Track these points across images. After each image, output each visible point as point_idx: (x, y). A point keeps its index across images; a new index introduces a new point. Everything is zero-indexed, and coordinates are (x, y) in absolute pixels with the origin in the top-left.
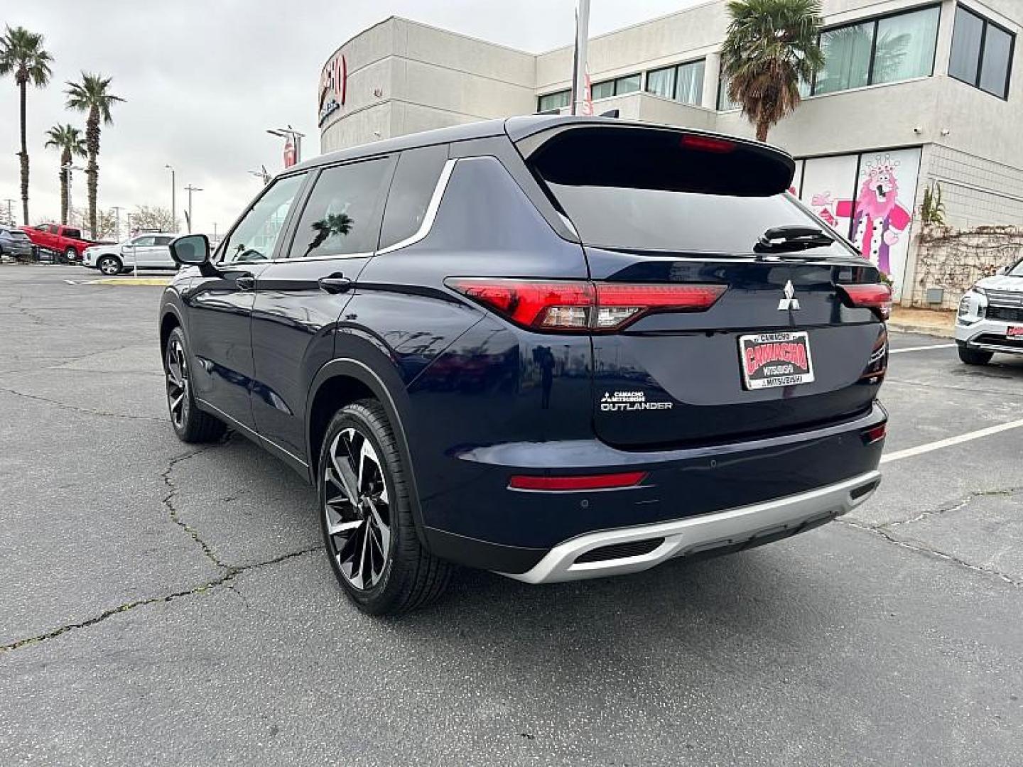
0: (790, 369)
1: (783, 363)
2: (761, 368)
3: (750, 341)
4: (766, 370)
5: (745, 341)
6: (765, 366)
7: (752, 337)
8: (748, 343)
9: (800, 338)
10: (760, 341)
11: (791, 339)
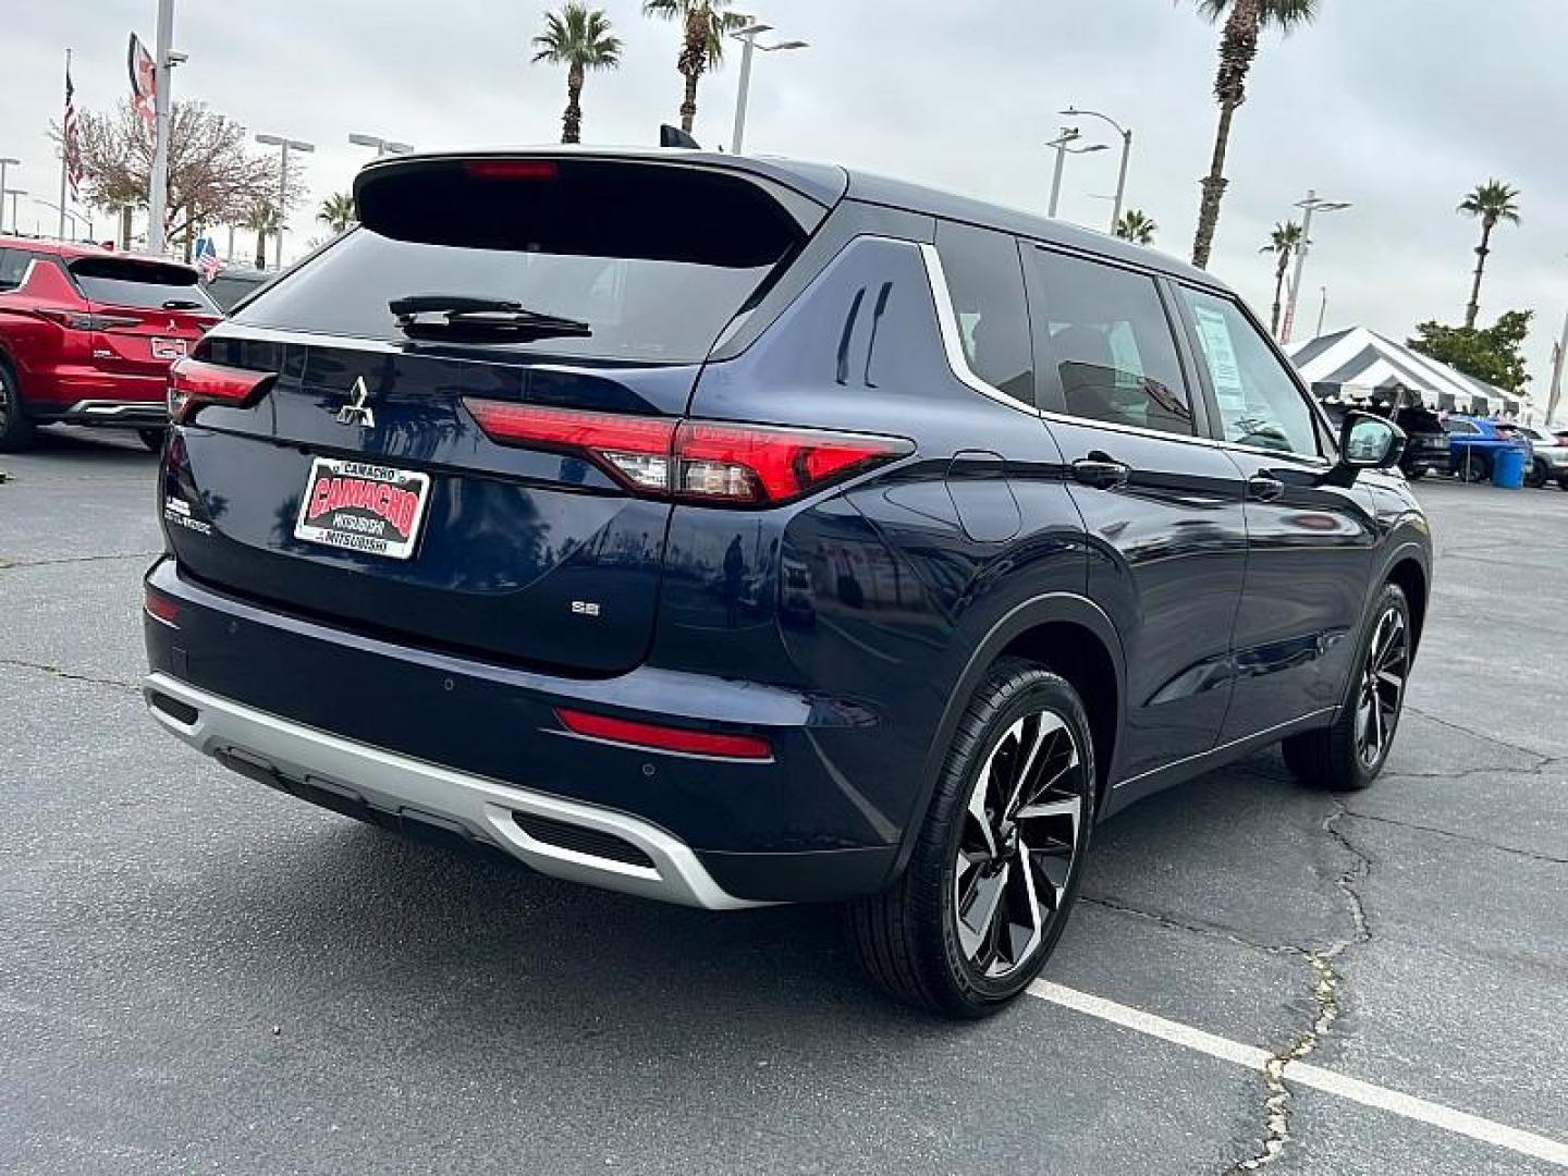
0: (379, 527)
1: (371, 515)
2: (332, 514)
3: (327, 468)
4: (338, 519)
5: (320, 467)
6: (340, 511)
7: (331, 463)
8: (323, 470)
9: (412, 482)
10: (342, 472)
11: (395, 480)
